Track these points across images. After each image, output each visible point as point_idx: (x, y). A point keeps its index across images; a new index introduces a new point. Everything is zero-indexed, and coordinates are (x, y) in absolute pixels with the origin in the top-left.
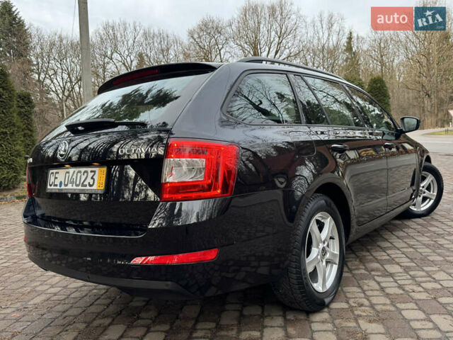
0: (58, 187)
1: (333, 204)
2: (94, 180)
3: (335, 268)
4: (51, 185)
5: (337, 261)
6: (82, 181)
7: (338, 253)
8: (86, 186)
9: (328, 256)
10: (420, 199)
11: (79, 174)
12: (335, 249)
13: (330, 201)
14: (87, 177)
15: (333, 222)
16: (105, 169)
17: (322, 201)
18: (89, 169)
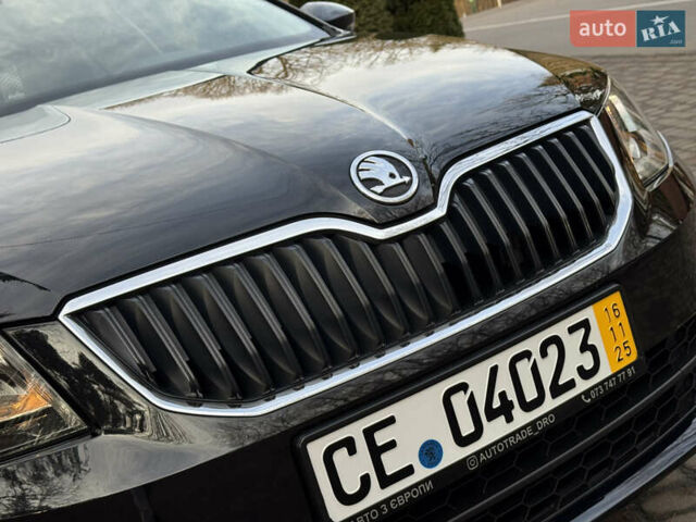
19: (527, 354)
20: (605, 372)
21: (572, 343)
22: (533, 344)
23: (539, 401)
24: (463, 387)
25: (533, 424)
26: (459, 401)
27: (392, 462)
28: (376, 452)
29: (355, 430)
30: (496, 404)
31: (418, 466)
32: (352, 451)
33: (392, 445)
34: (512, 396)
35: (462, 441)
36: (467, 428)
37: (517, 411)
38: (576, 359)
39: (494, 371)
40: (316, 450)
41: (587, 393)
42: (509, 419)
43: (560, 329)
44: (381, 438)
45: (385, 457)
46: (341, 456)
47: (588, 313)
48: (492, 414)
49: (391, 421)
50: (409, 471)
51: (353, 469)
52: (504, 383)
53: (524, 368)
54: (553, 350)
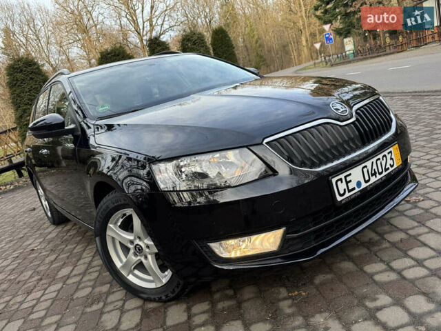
19: (379, 159)
20: (395, 166)
21: (389, 156)
22: (380, 156)
23: (382, 173)
24: (366, 167)
25: (381, 178)
26: (365, 170)
27: (351, 186)
28: (347, 183)
29: (342, 176)
30: (373, 172)
31: (356, 188)
32: (342, 182)
33: (350, 181)
34: (376, 170)
35: (366, 182)
36: (367, 178)
37: (377, 175)
38: (390, 162)
39: (373, 163)
40: (334, 180)
41: (392, 171)
42: (376, 177)
43: (386, 153)
44: (348, 179)
45: (349, 184)
46: (339, 183)
47: (391, 149)
48: (372, 175)
49: (350, 174)
50: (354, 189)
51: (342, 186)
52: (375, 167)
53: (379, 162)
54: (385, 158)
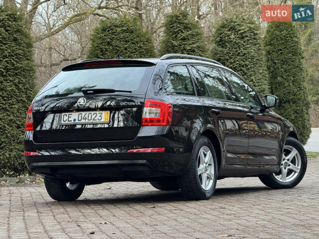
0: (73, 122)
1: (211, 144)
2: (102, 117)
3: (212, 182)
4: (64, 121)
5: (213, 178)
6: (93, 118)
7: (213, 174)
8: (96, 120)
9: (208, 172)
10: (285, 171)
11: (90, 115)
12: (212, 171)
13: (210, 141)
14: (96, 115)
15: (211, 155)
16: (109, 112)
17: (205, 140)
18: (97, 112)
